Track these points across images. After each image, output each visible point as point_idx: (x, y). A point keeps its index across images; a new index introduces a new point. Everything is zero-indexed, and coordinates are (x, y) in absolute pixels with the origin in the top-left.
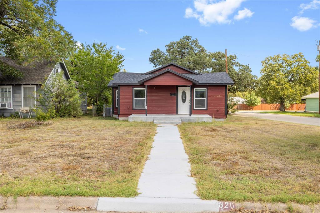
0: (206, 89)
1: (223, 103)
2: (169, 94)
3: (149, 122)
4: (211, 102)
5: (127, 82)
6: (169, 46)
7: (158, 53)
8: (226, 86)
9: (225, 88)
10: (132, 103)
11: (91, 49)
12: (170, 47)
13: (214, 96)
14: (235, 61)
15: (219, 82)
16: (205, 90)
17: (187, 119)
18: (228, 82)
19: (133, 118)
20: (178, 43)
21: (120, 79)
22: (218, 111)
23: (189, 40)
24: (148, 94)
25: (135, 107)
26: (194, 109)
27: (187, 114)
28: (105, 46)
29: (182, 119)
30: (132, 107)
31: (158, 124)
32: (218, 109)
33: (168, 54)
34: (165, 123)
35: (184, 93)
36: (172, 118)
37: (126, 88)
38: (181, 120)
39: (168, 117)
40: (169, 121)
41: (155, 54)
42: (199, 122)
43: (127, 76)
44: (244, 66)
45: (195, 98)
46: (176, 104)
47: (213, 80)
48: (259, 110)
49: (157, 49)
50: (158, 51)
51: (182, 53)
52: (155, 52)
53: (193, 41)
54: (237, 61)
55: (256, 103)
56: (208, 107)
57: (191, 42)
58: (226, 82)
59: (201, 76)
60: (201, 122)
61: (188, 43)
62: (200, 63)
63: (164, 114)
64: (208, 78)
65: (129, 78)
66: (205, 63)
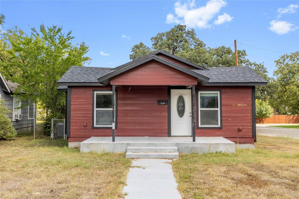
0: (219, 92)
1: (248, 116)
2: (156, 102)
3: (117, 154)
4: (229, 115)
5: (82, 81)
6: (156, 38)
7: (141, 49)
8: (253, 88)
9: (251, 90)
10: (91, 118)
11: (38, 35)
12: (157, 40)
13: (233, 105)
14: (244, 58)
15: (241, 80)
16: (216, 94)
17: (187, 148)
18: (256, 80)
19: (88, 145)
20: (168, 33)
21: (72, 76)
22: (239, 130)
23: (182, 31)
24: (119, 102)
25: (96, 125)
26: (198, 128)
27: (186, 136)
28: (59, 30)
29: (180, 146)
30: (91, 124)
31: (133, 159)
32: (241, 128)
33: (154, 50)
34: (147, 157)
35: (181, 100)
36: (160, 145)
37: (82, 90)
38: (178, 150)
39: (155, 145)
40: (155, 152)
41: (138, 50)
42: (212, 152)
43: (86, 71)
44: (257, 65)
45: (200, 109)
46: (167, 119)
47: (230, 77)
48: (271, 123)
49: (140, 44)
50: (141, 46)
51: (174, 47)
52: (137, 47)
53: (189, 31)
54: (246, 58)
55: (268, 115)
56: (223, 124)
57: (185, 32)
58: (253, 81)
59: (208, 71)
60: (215, 152)
61: (181, 34)
62: (199, 60)
63: (147, 136)
64: (220, 74)
65: (88, 75)
66: (206, 60)
